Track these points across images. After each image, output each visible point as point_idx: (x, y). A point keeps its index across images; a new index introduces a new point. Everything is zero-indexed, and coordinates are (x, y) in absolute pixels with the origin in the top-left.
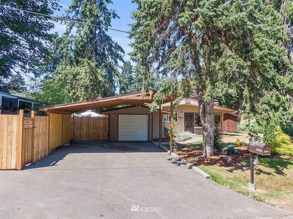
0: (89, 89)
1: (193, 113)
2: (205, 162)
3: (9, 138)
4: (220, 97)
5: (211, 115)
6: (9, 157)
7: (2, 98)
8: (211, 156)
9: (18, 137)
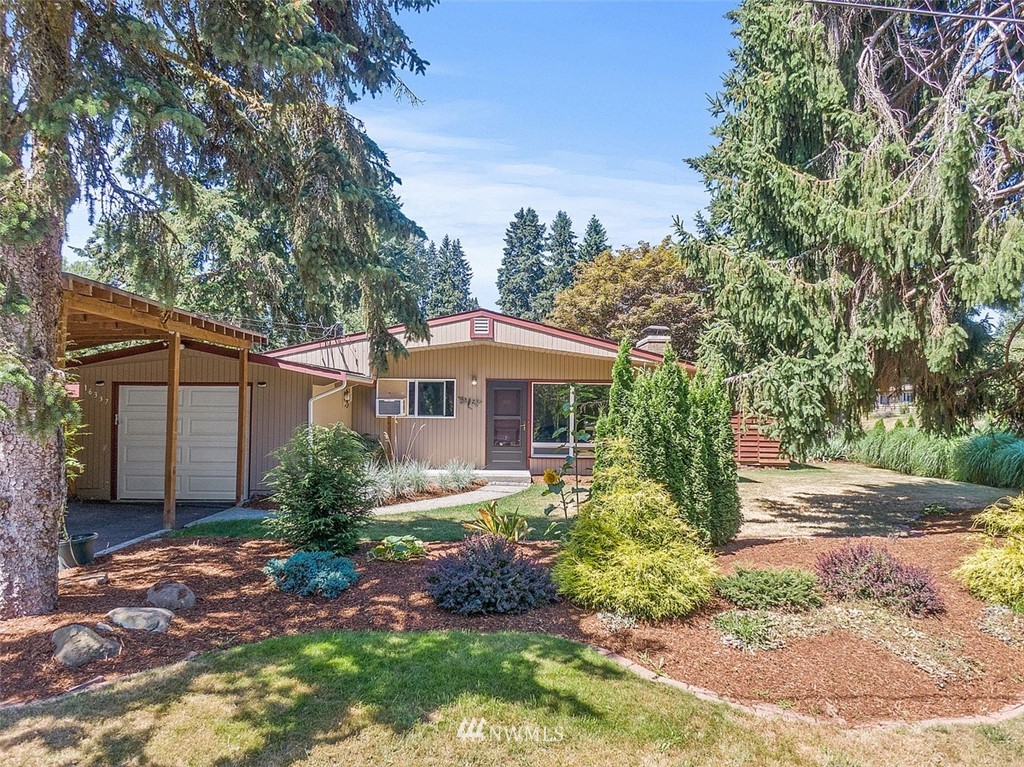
1: (527, 383)
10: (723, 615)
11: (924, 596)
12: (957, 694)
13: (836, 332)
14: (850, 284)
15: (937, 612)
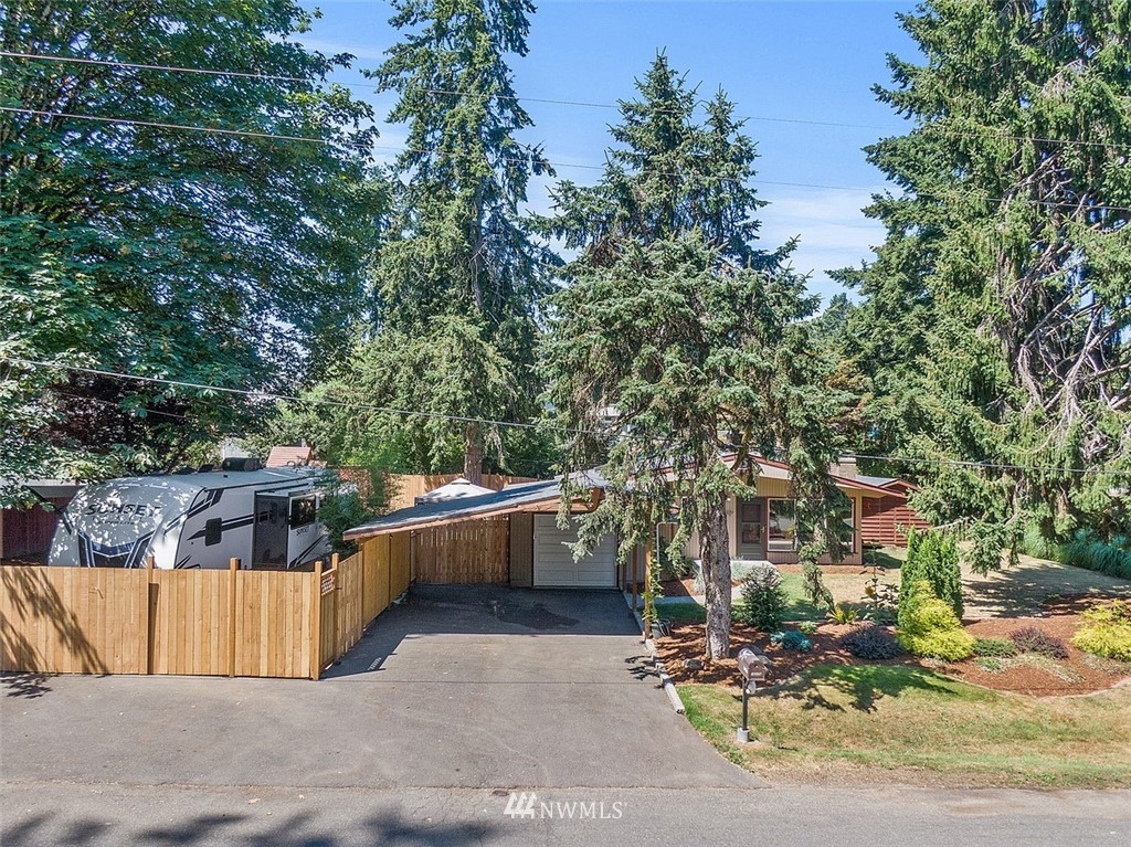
0: (463, 409)
1: (765, 499)
2: (701, 672)
3: (297, 616)
4: (891, 421)
5: (721, 563)
6: (297, 654)
7: (256, 496)
8: (721, 658)
9: (312, 616)
10: (977, 658)
11: (1060, 651)
12: (1077, 688)
13: (1006, 508)
14: (1013, 482)
15: (1065, 657)
